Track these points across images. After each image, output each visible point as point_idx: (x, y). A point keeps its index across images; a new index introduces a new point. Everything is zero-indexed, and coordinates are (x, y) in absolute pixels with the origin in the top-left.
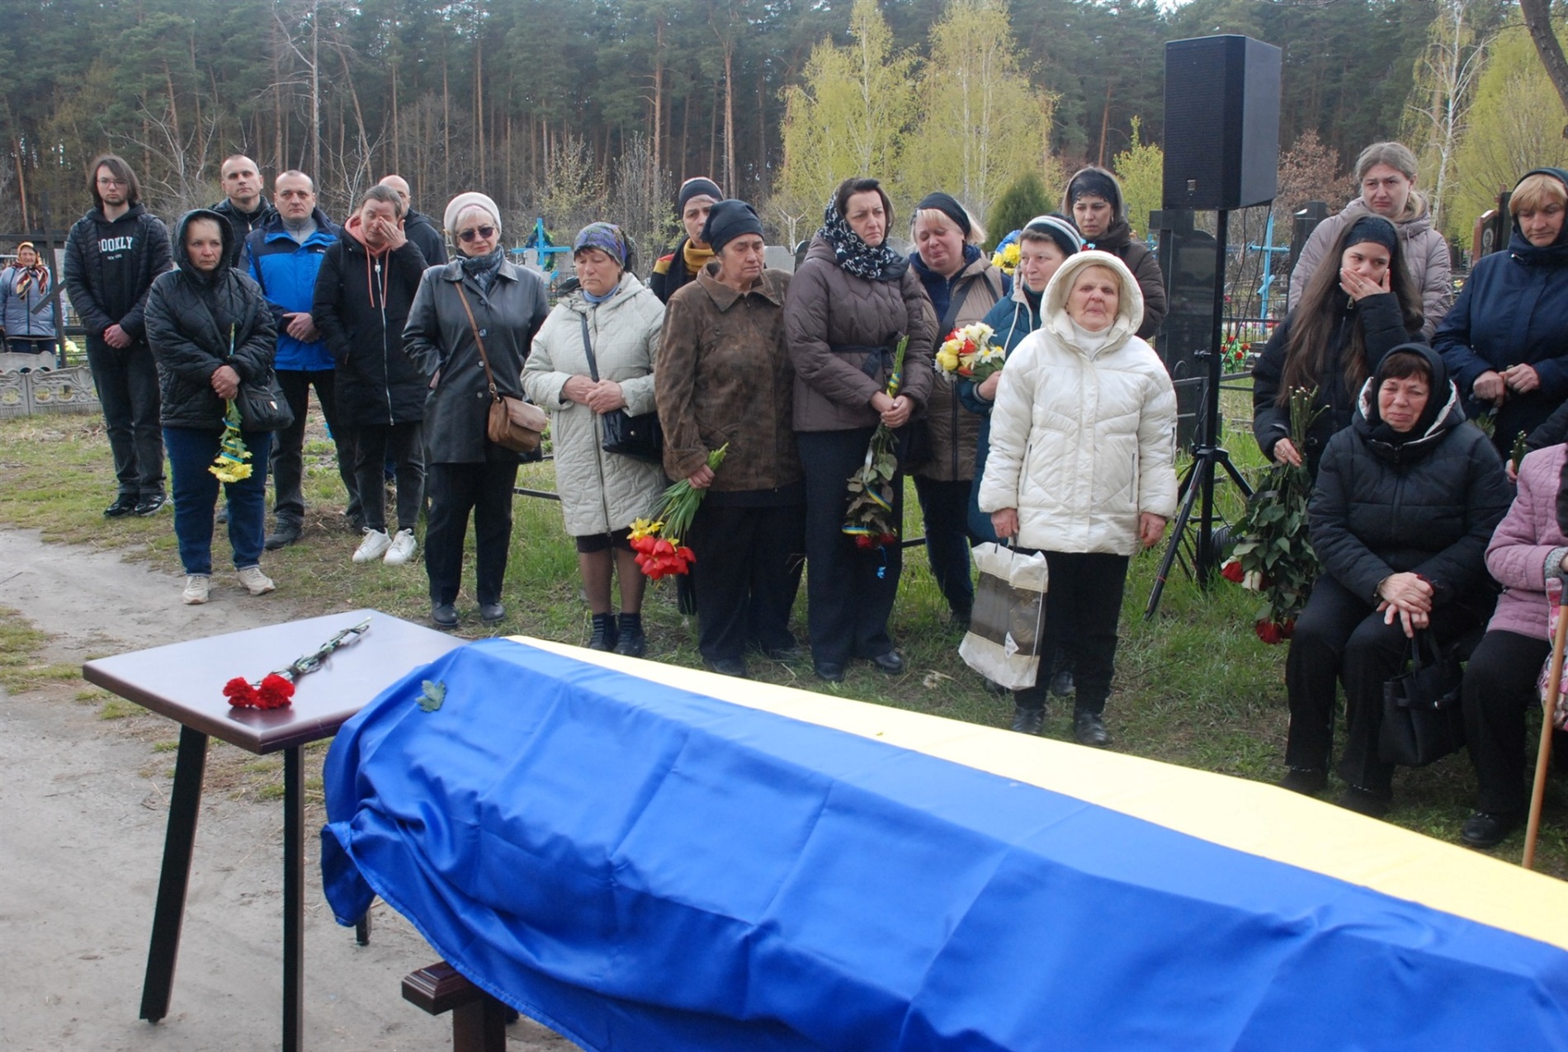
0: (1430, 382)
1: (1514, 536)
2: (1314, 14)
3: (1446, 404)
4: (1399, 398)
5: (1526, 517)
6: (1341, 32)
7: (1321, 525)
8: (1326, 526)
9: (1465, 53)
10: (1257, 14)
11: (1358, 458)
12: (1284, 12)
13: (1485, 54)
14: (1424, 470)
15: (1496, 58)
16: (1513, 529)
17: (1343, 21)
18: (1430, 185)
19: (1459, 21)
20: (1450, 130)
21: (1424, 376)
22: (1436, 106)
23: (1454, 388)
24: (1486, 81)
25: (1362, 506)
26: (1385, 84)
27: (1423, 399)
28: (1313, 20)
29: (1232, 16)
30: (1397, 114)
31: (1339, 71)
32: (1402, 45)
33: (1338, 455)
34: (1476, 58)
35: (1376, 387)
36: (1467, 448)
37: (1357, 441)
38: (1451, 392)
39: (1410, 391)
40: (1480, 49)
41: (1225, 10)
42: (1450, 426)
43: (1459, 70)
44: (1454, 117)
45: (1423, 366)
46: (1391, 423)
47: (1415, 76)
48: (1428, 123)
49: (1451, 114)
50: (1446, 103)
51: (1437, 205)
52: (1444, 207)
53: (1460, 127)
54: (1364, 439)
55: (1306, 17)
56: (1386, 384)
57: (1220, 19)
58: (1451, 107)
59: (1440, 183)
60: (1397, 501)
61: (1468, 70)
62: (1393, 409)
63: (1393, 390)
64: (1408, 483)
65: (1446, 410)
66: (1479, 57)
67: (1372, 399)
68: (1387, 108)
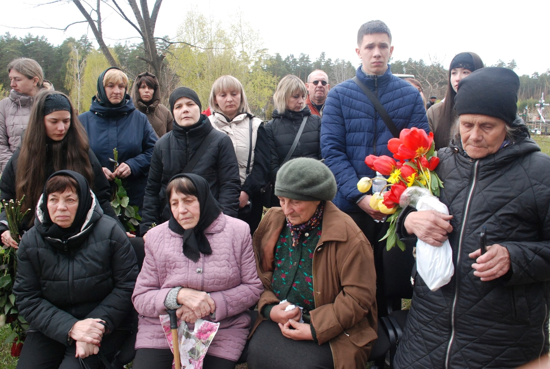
0: (79, 192)
1: (147, 286)
2: (37, 50)
3: (90, 208)
4: (61, 205)
5: (153, 273)
6: (46, 55)
7: (22, 299)
8: (26, 300)
9: (80, 62)
10: (20, 48)
11: (40, 250)
12: (28, 48)
13: (85, 62)
14: (83, 251)
15: (88, 63)
16: (146, 281)
17: (46, 52)
18: (76, 97)
19: (77, 53)
20: (79, 82)
21: (74, 189)
22: (75, 76)
23: (94, 196)
24: (87, 69)
25: (48, 282)
26: (60, 70)
27: (76, 205)
28: (37, 51)
29: (12, 48)
30: (64, 79)
31: (47, 66)
32: (64, 60)
33: (28, 250)
34: (83, 63)
35: (46, 200)
36: (108, 235)
37: (39, 238)
38: (92, 199)
39: (68, 200)
40: (84, 61)
41: (9, 46)
42: (95, 221)
43: (79, 66)
44: (80, 78)
45: (73, 183)
46: (59, 223)
47: (67, 67)
48: (73, 80)
49: (79, 78)
50: (77, 75)
51: (79, 103)
52: (81, 103)
53: (82, 81)
54: (43, 236)
55: (35, 50)
56: (50, 197)
57: (7, 48)
58: (79, 76)
59: (79, 97)
60: (70, 278)
61: (82, 66)
62: (58, 213)
63: (56, 200)
64: (75, 263)
65: (91, 212)
66: (84, 64)
67: (44, 208)
68: (62, 77)
